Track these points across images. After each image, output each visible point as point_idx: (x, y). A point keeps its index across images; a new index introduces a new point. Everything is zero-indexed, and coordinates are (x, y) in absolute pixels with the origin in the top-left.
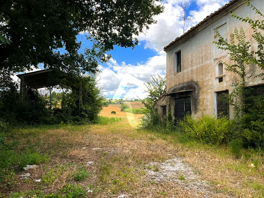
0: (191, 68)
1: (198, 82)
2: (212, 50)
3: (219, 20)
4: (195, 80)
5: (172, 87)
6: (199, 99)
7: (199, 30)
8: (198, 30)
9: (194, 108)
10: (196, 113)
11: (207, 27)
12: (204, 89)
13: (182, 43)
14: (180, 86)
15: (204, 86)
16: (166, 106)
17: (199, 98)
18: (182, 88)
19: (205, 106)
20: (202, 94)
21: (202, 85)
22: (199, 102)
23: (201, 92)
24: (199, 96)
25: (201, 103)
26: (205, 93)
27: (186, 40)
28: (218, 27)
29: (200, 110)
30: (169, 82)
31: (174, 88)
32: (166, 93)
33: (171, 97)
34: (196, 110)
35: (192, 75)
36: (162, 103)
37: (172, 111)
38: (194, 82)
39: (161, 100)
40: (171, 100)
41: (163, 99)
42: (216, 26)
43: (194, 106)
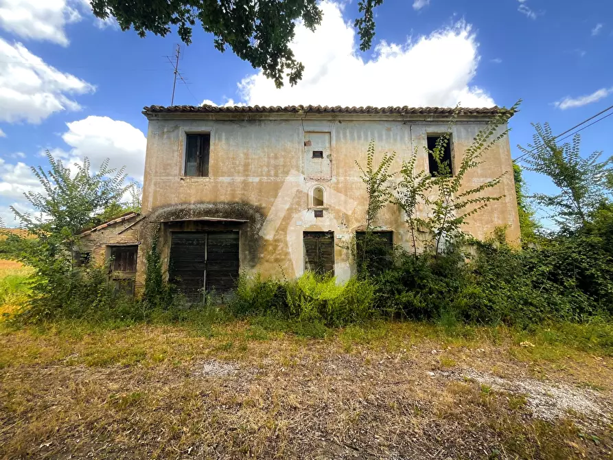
0: (242, 178)
1: (264, 208)
2: (301, 162)
3: (316, 122)
4: (256, 204)
5: (170, 205)
7: (271, 119)
8: (269, 116)
9: (248, 257)
10: (253, 267)
11: (291, 122)
13: (217, 121)
14: (203, 207)
16: (137, 246)
18: (208, 212)
19: (279, 254)
22: (264, 245)
25: (270, 248)
28: (314, 132)
29: (267, 261)
30: (155, 192)
31: (180, 207)
32: (138, 215)
33: (162, 227)
34: (256, 260)
35: (245, 193)
36: (119, 239)
37: (165, 260)
38: (251, 207)
39: (111, 229)
40: (163, 233)
41: (123, 228)
42: (311, 129)
43: (247, 252)
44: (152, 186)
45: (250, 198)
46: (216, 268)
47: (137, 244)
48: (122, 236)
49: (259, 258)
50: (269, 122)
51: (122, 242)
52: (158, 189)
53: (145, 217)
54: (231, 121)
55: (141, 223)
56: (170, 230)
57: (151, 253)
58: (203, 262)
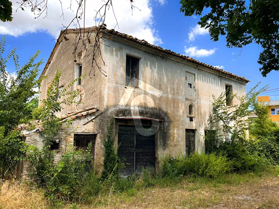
1: (168, 113)
3: (189, 67)
4: (165, 110)
5: (118, 106)
6: (170, 134)
9: (162, 143)
10: (164, 149)
12: (176, 123)
13: (145, 52)
15: (176, 120)
16: (96, 135)
17: (170, 132)
19: (176, 142)
20: (172, 128)
21: (173, 118)
22: (170, 136)
23: (171, 126)
24: (170, 130)
25: (172, 138)
26: (177, 127)
27: (151, 53)
28: (188, 72)
29: (171, 146)
31: (125, 108)
32: (98, 110)
33: (114, 122)
34: (166, 145)
35: (160, 103)
36: (84, 129)
37: (116, 146)
38: (163, 112)
39: (78, 121)
40: (114, 126)
41: (86, 120)
42: (188, 70)
43: (162, 140)
44: (107, 90)
45: (162, 106)
46: (141, 150)
47: (96, 133)
48: (86, 126)
49: (167, 144)
50: (170, 61)
51: (86, 131)
52: (110, 93)
53: (102, 113)
54: (152, 54)
55: (99, 117)
56: (119, 124)
57: (107, 140)
58: (133, 147)
